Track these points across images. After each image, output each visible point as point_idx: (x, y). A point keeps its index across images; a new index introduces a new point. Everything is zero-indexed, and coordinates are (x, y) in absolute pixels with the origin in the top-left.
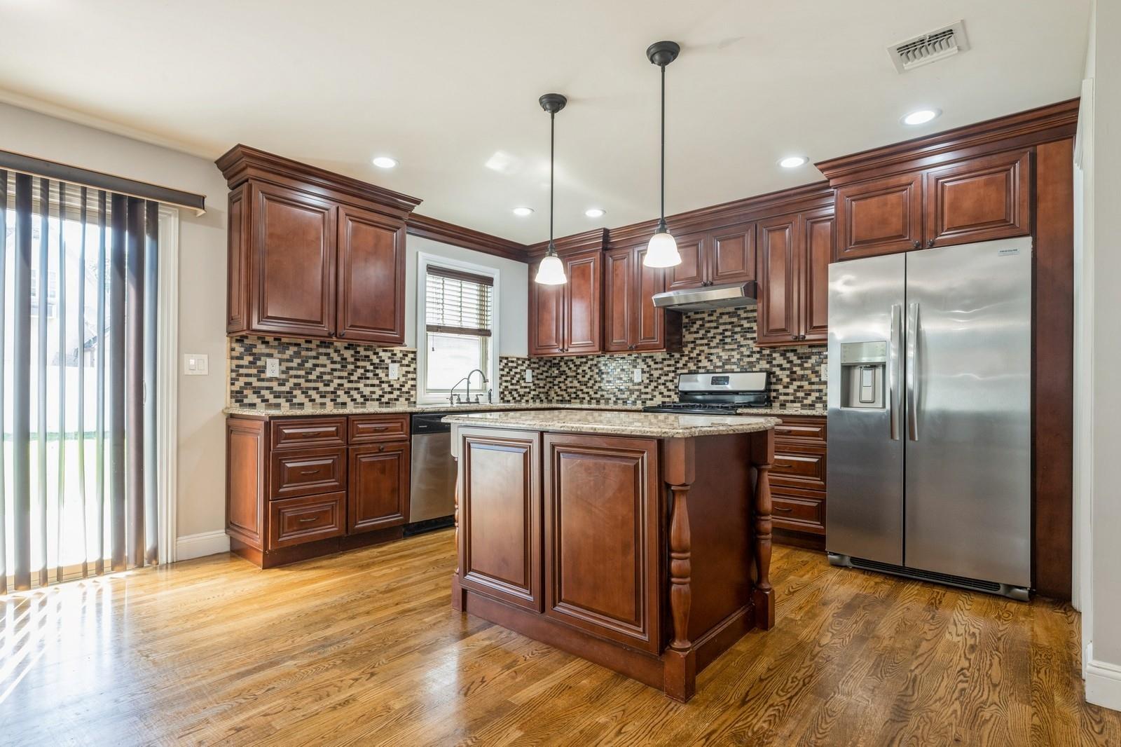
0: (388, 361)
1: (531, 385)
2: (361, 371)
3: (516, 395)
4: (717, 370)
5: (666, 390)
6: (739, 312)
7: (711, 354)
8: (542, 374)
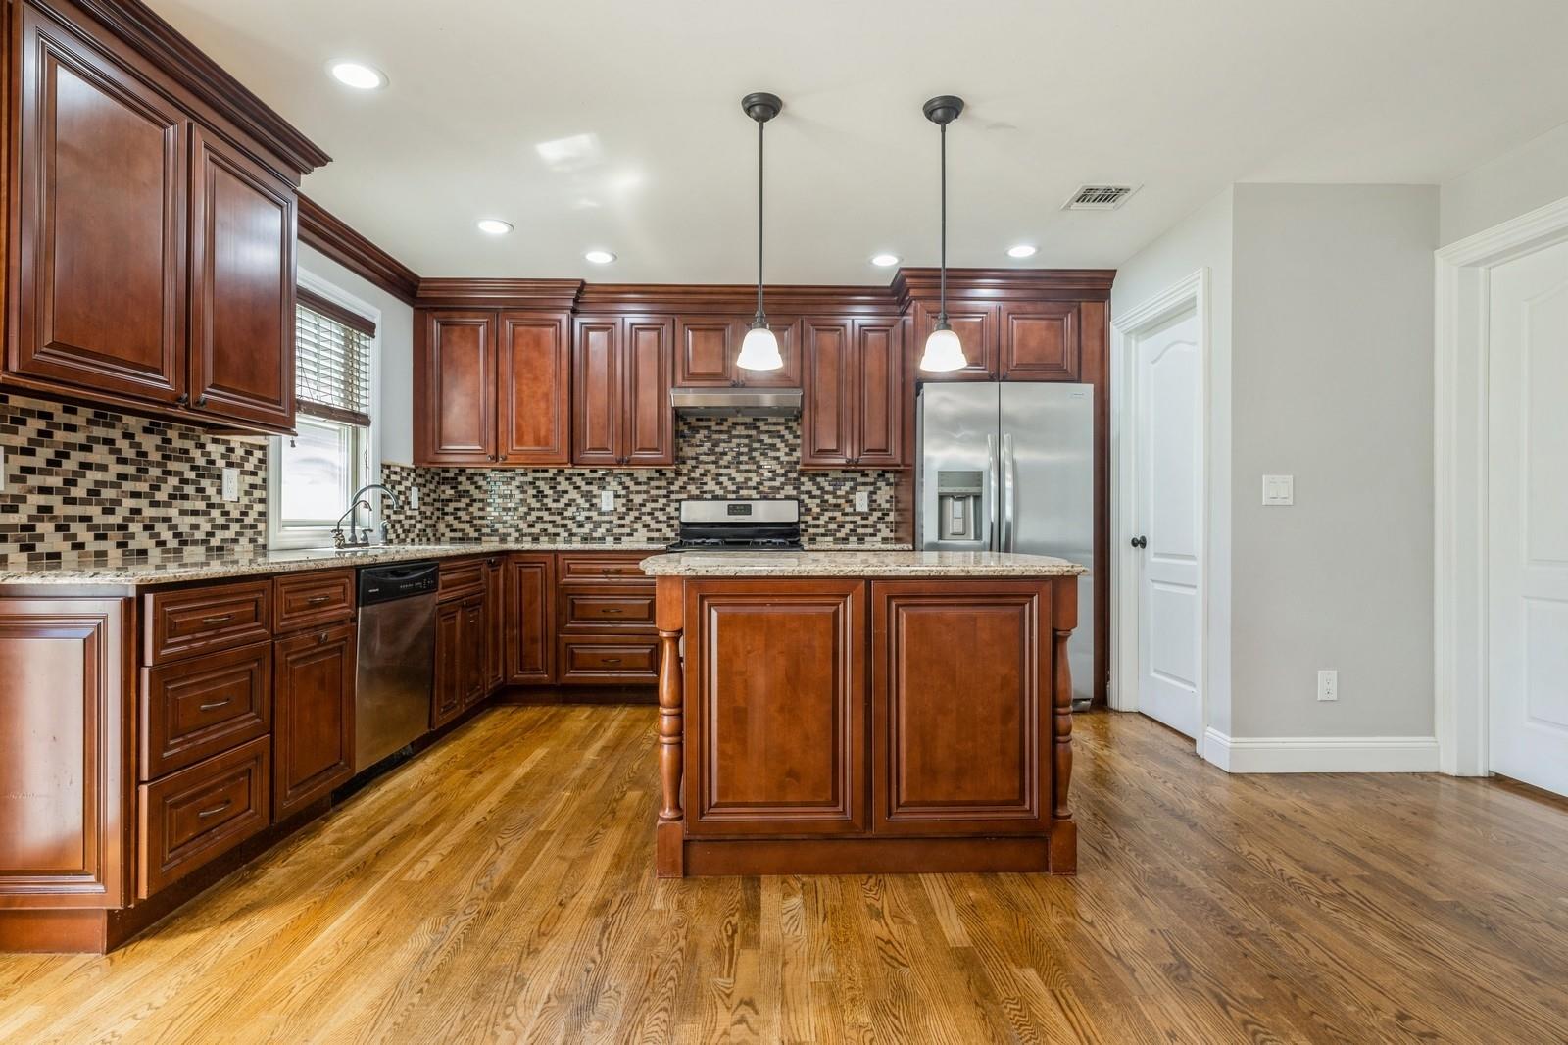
0: (221, 463)
1: (417, 513)
2: (174, 481)
3: (400, 531)
4: (730, 496)
5: (654, 521)
6: (758, 424)
7: (721, 475)
8: (429, 495)
